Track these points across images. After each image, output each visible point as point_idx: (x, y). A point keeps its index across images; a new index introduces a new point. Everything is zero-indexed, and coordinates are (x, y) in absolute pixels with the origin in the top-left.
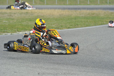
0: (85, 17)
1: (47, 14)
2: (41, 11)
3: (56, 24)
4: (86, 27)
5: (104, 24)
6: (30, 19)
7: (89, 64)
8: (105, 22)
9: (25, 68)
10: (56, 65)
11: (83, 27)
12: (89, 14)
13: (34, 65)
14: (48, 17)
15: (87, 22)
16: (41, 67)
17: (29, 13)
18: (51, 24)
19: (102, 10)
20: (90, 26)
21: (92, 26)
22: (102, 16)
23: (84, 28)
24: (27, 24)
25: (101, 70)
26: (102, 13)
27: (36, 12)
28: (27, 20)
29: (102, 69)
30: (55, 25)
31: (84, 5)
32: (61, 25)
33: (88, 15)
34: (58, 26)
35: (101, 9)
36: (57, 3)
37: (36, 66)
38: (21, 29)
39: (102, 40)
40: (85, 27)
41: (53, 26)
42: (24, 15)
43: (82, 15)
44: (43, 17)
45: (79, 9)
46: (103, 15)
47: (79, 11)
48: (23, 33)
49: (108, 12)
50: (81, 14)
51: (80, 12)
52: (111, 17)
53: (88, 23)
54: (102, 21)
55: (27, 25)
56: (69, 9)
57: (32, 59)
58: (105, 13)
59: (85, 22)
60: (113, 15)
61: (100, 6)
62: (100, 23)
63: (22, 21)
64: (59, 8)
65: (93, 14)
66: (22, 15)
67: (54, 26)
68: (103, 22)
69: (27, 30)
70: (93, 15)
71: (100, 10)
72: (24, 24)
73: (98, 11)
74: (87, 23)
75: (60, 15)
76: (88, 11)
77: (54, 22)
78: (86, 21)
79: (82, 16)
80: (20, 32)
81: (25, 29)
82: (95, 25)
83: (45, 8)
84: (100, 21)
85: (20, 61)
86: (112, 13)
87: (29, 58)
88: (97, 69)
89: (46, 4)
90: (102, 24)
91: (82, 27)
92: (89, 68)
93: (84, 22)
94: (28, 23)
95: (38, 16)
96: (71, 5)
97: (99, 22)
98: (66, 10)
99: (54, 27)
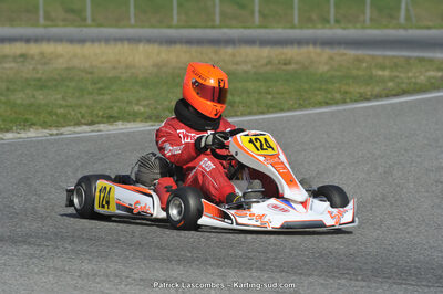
0: (255, 73)
1: (103, 63)
2: (77, 49)
3: (146, 102)
4: (268, 112)
5: (337, 103)
6: (39, 80)
7: (306, 263)
8: (338, 96)
9: (50, 277)
10: (176, 267)
11: (255, 114)
12: (269, 63)
13: (87, 267)
14: (110, 75)
15: (269, 93)
16: (116, 276)
17: (32, 58)
18: (129, 102)
19: (318, 50)
20: (282, 110)
21: (289, 110)
22: (323, 68)
23: (262, 117)
24: (33, 100)
25: (362, 287)
26: (321, 59)
27: (61, 56)
28: (29, 85)
29: (364, 284)
30: (144, 106)
31: (244, 27)
32: (166, 103)
33: (267, 65)
34: (156, 108)
35: (315, 42)
36: (132, 21)
37: (93, 269)
38: (11, 121)
39: (340, 164)
40: (262, 113)
41: (136, 108)
42: (13, 65)
43: (245, 68)
44: (91, 73)
45: (229, 42)
46: (326, 68)
47: (230, 50)
48: (18, 135)
49: (345, 54)
50: (237, 64)
51: (234, 55)
52: (361, 73)
53: (273, 98)
54: (327, 91)
55: (31, 105)
56: (189, 42)
57: (74, 241)
58: (331, 58)
59: (260, 93)
60: (365, 65)
61: (308, 32)
62: (319, 98)
63: (8, 89)
64: (149, 41)
65: (285, 64)
66: (7, 66)
67: (142, 109)
68: (329, 96)
69: (33, 124)
70: (284, 67)
71: (311, 48)
72: (19, 101)
73: (304, 50)
74: (270, 97)
75: (156, 65)
76: (266, 52)
77: (138, 91)
78: (263, 89)
79: (246, 72)
80: (7, 131)
81: (26, 121)
82: (301, 107)
83: (93, 40)
84: (320, 89)
85: (24, 249)
86: (359, 60)
87: (63, 238)
88: (343, 281)
89: (89, 21)
90: (327, 104)
91: (250, 114)
92: (311, 279)
93: (256, 95)
94: (34, 97)
95: (68, 69)
96: (195, 27)
97: (317, 92)
98: (178, 47)
99: (141, 113)
